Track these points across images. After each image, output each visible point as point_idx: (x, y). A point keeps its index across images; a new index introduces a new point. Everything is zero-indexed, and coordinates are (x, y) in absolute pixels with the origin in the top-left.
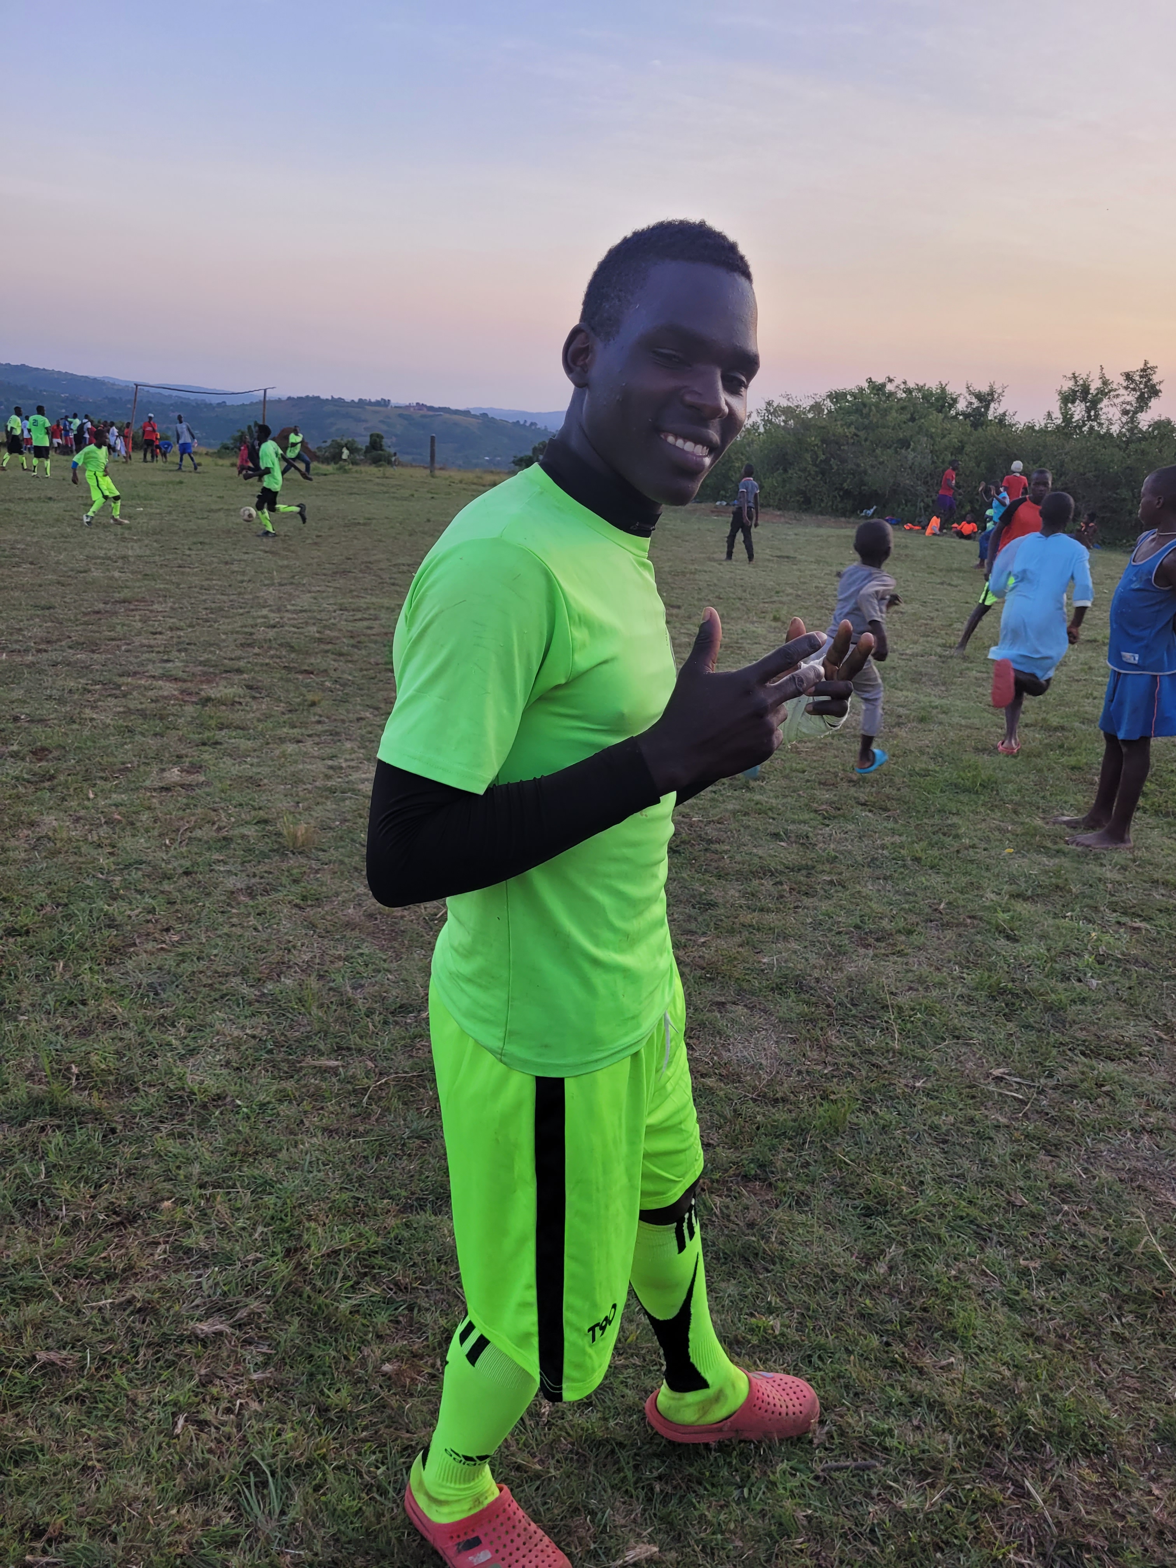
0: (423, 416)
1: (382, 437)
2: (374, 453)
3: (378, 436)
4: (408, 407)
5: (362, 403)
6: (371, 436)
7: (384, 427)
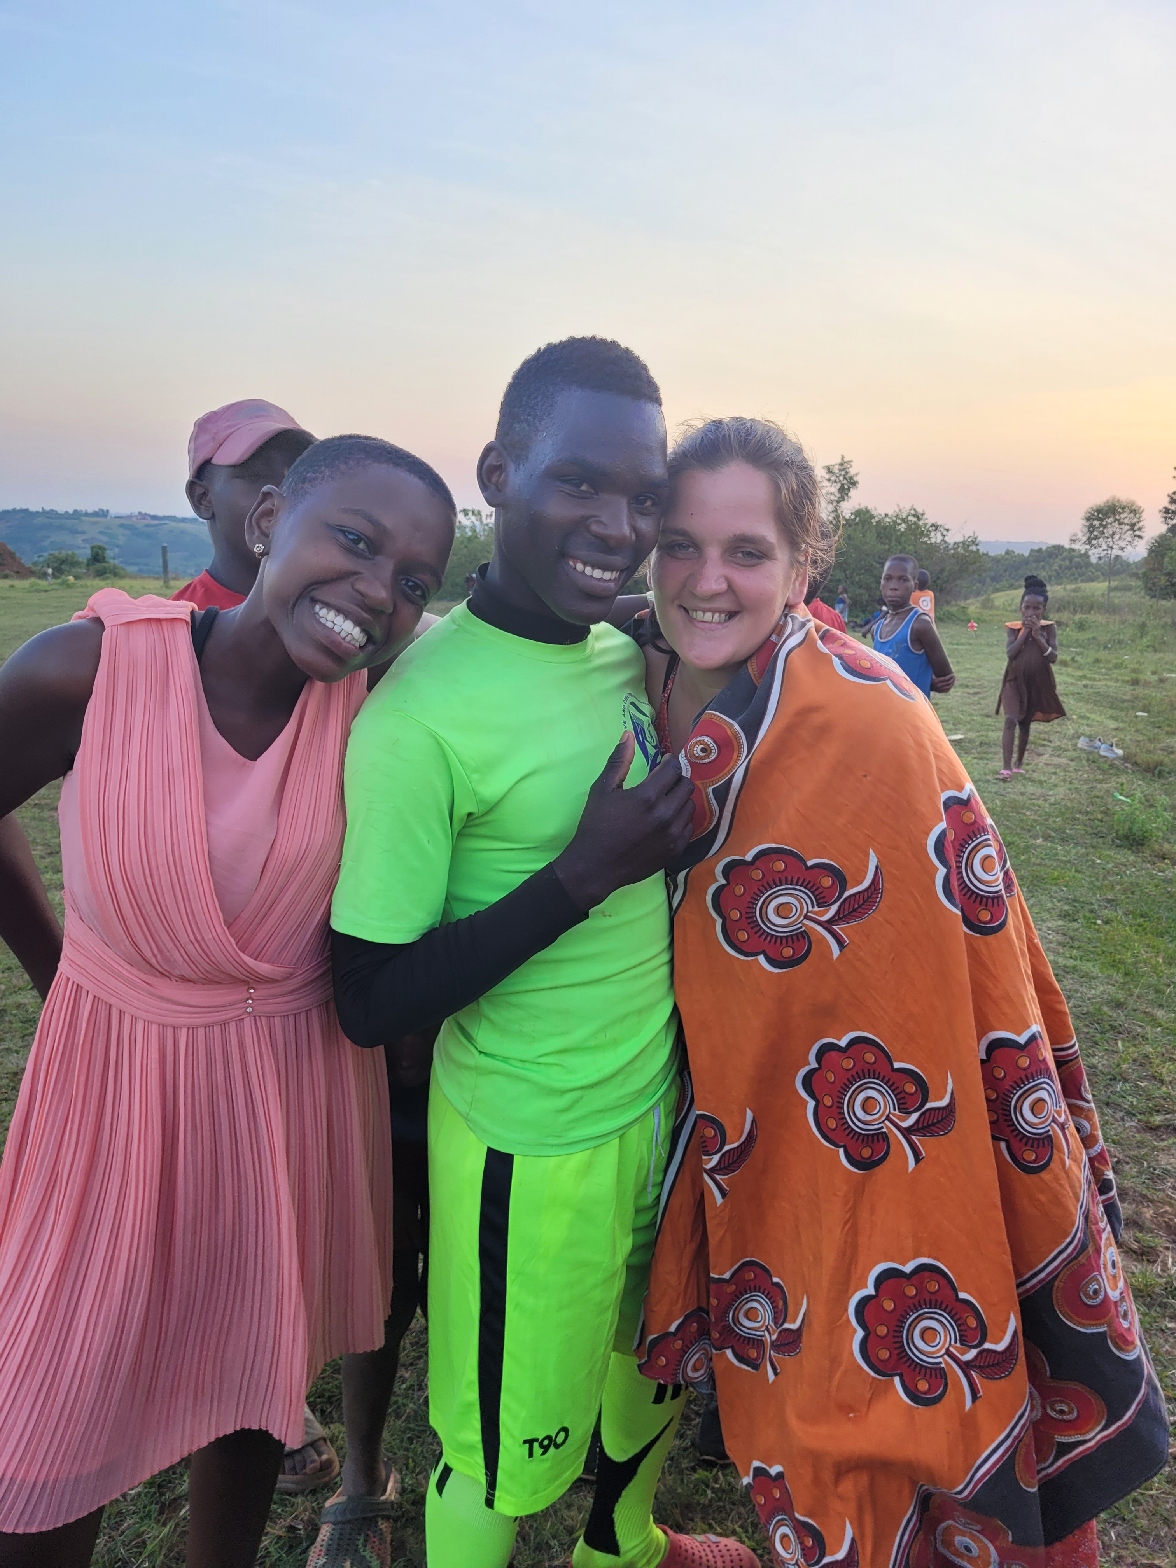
0: (147, 526)
1: (105, 549)
2: (98, 566)
3: (100, 548)
4: (130, 517)
5: (77, 514)
6: (92, 548)
7: (105, 539)
